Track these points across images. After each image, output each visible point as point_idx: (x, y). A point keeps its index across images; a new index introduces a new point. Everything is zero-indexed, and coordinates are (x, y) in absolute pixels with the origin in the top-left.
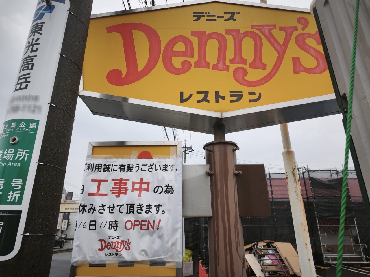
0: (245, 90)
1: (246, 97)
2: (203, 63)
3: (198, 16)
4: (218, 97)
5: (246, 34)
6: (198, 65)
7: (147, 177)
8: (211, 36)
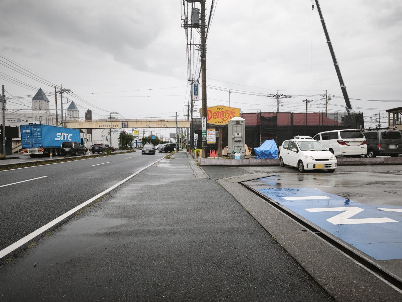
0: (224, 121)
1: (224, 122)
2: (218, 117)
3: (218, 109)
4: (220, 122)
5: (225, 112)
6: (217, 117)
7: (211, 133)
8: (220, 112)
